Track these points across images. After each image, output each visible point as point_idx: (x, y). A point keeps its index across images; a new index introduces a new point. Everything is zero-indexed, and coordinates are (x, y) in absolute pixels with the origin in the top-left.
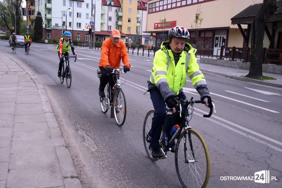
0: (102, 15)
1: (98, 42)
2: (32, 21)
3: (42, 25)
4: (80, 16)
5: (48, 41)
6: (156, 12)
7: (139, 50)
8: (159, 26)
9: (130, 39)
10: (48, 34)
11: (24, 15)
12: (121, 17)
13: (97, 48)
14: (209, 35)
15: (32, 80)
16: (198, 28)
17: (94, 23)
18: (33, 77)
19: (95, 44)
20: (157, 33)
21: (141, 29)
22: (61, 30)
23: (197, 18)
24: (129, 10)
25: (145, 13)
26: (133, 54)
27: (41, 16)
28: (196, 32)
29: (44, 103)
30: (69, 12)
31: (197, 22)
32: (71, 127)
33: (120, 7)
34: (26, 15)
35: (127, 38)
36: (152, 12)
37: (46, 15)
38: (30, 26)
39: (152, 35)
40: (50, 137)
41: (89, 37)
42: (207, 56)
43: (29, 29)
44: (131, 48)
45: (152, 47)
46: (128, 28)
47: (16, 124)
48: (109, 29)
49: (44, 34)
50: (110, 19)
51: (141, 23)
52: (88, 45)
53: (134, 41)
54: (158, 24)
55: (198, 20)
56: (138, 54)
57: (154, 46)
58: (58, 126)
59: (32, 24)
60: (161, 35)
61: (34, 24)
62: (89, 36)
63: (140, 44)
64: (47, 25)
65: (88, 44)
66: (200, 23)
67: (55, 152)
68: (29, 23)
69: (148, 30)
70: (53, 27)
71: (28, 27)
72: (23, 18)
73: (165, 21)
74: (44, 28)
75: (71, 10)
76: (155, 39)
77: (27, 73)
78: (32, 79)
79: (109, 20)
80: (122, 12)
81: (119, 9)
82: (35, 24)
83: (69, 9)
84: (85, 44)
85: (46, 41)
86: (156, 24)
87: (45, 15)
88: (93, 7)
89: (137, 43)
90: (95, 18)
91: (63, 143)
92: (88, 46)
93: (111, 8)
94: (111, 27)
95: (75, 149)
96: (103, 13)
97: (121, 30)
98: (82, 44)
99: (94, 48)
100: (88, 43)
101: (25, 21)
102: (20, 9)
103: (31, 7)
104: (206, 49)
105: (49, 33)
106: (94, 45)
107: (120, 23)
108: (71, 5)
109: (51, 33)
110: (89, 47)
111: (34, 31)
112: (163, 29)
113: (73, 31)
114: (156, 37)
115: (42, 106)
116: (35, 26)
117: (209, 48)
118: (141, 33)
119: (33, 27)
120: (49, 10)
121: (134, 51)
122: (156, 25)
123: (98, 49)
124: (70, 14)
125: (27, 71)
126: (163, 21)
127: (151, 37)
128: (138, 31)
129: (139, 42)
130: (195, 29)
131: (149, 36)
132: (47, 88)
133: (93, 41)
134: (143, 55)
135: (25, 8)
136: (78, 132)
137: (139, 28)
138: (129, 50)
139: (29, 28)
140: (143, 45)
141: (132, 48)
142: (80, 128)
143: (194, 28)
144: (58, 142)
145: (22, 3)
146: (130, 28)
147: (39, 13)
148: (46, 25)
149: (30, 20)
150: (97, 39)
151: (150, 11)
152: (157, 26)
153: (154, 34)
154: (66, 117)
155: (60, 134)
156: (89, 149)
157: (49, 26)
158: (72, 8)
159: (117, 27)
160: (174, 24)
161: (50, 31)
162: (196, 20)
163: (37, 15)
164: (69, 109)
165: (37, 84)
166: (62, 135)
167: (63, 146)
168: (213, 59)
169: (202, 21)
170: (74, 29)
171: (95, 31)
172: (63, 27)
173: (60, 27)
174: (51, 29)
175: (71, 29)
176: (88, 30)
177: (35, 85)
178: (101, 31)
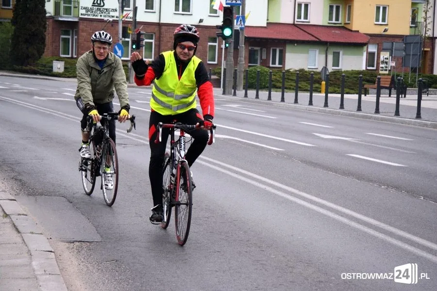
1: (258, 66)
3: (44, 6)
5: (65, 68)
7: (424, 97)
9: (384, 55)
10: (66, 41)
13: (252, 93)
15: (7, 220)
18: (9, 207)
19: (246, 78)
21: (430, 14)
22: (115, 22)
26: (397, 113)
35: (372, 49)
41: (220, 49)
44: (390, 89)
46: (378, 8)
48: (299, 17)
49: (48, 38)
52: (219, 81)
53: (402, 62)
56: (419, 116)
59: (6, 2)
62: (219, 45)
63: (428, 74)
64: (62, 5)
70: (83, 12)
74: (51, 17)
78: (6, 215)
82: (18, 1)
85: (58, 66)
89: (414, 70)
92: (217, 83)
94: (306, 6)
97: (349, 19)
99: (241, 93)
100: (220, 73)
105: (70, 37)
106: (241, 82)
109: (77, 34)
110: (221, 90)
111: (13, 28)
113: (159, 25)
116: (16, 9)
118: (430, 26)
119: (8, 13)
121: (402, 102)
123: (257, 97)
128: (420, 19)
129: (424, 64)
132: (63, 246)
133: (236, 63)
137: (421, 8)
138: (381, 100)
141: (393, 91)
146: (384, 8)
148: (57, 5)
150: (252, 58)
157: (70, 8)
159: (331, 7)
161: (72, 26)
165: (27, 237)
170: (164, 21)
171: (247, 24)
172: (123, 10)
173: (112, 14)
174: (76, 20)
175: (152, 18)
176: (219, 21)
177: (19, 240)
178: (268, 24)
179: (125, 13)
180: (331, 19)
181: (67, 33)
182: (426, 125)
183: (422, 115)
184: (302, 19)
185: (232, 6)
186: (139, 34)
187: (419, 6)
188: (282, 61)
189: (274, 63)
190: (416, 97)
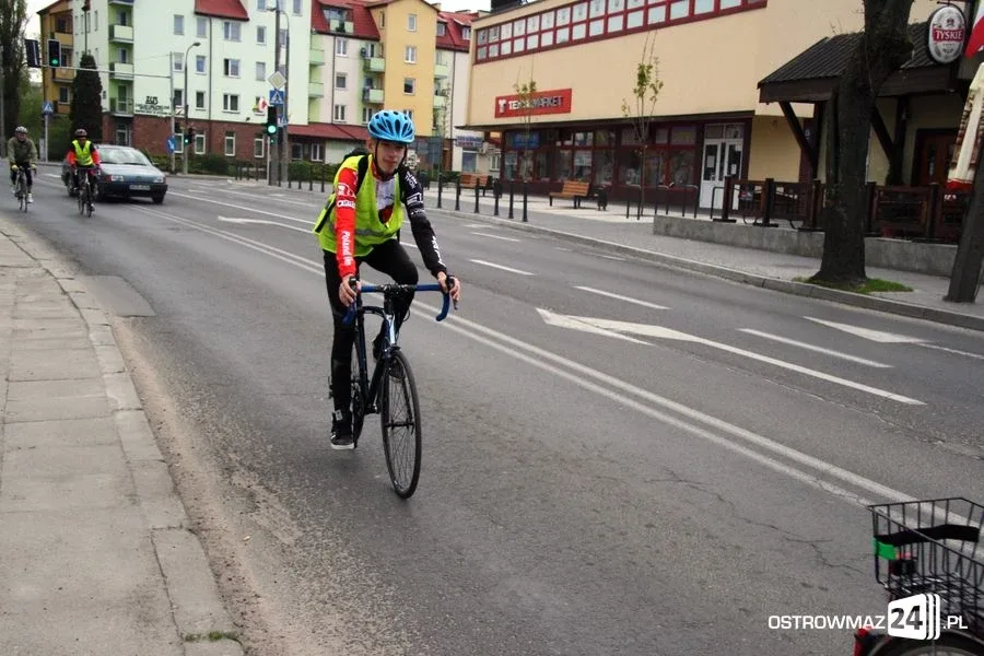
0: (313, 66)
1: (301, 161)
2: (63, 87)
3: (99, 102)
4: (236, 72)
6: (501, 57)
7: (444, 189)
8: (513, 105)
10: (122, 135)
11: (31, 64)
12: (380, 75)
13: (295, 184)
14: (685, 138)
15: (66, 297)
16: (647, 114)
17: (284, 96)
18: (67, 285)
19: (289, 170)
20: (507, 130)
21: (448, 118)
22: (168, 119)
23: (642, 78)
24: (408, 49)
25: (464, 60)
27: (95, 68)
28: (639, 129)
29: (110, 376)
30: (198, 57)
31: (641, 95)
32: (207, 460)
33: (377, 39)
34: (39, 67)
36: (488, 60)
37: (112, 67)
38: (55, 103)
39: (487, 138)
40: (133, 498)
41: (266, 145)
42: (678, 211)
43: (50, 114)
45: (490, 178)
47: (8, 451)
48: (337, 118)
49: (105, 132)
50: (341, 81)
51: (450, 96)
52: (265, 173)
53: (426, 159)
54: (508, 98)
55: (648, 87)
56: (439, 206)
57: (497, 176)
58: (161, 457)
59: (63, 98)
60: (519, 137)
61: (70, 97)
62: (266, 140)
63: (447, 170)
64: (118, 102)
65: (262, 170)
66: (653, 99)
67: (152, 549)
68: (53, 94)
69: (475, 122)
70: (138, 108)
71: (48, 108)
72: (29, 76)
73: (533, 90)
74: (106, 113)
75: (203, 50)
76: (498, 151)
77: (48, 271)
78: (65, 293)
79: (338, 86)
80: (381, 57)
81: (372, 46)
82: (75, 96)
83: (197, 44)
84: (254, 169)
86: (502, 98)
87: (108, 67)
88: (282, 39)
89: (436, 167)
90: (287, 78)
91: (182, 515)
92: (264, 175)
93: (345, 43)
94: (343, 108)
95: (223, 538)
96: (316, 60)
98: (245, 169)
99: (285, 184)
100: (266, 167)
101: (35, 88)
102: (19, 42)
103: (60, 38)
104: (676, 189)
105: (126, 131)
106: (285, 173)
107: (375, 95)
108: (201, 33)
109: (132, 128)
110: (267, 181)
111: (72, 123)
112: (527, 118)
113: (209, 122)
114: (502, 145)
115: (104, 386)
116: (73, 106)
117: (685, 182)
118: (448, 129)
119: (65, 109)
120: (124, 50)
122: (502, 103)
123: (300, 187)
124: (198, 63)
125: (46, 265)
126: (525, 89)
127: (486, 145)
128: (440, 123)
129: (444, 162)
130: (636, 119)
131: (478, 139)
132: (118, 321)
133: (281, 158)
134: (457, 208)
135: (36, 42)
136: (233, 477)
137: (441, 113)
139: (51, 110)
140: (458, 173)
142: (241, 464)
143: (634, 114)
144: (164, 514)
145: (23, 24)
147: (88, 61)
148: (112, 102)
149: (55, 83)
150: (295, 153)
151: (482, 54)
152: (506, 106)
153: (495, 135)
154: (188, 427)
155: (170, 485)
156: (272, 536)
157: (125, 105)
158: (208, 40)
159: (365, 110)
160: (562, 99)
161: (127, 122)
162: (638, 88)
163: (82, 65)
164: (198, 397)
165: (85, 312)
166: (176, 490)
167: (181, 527)
168: (700, 221)
169: (660, 91)
170: (214, 118)
171: (290, 123)
172: (174, 108)
173: (165, 111)
174: (131, 116)
175: (202, 115)
176: (264, 120)
177: (77, 315)
178: (309, 123)
179: (178, 111)
180: (364, 120)
181: (122, 128)
182: (445, 214)
183: (443, 205)
184: (340, 120)
185: (276, 105)
186: (191, 130)
187: (439, 112)
188: (322, 156)
189: (315, 157)
190: (437, 189)
